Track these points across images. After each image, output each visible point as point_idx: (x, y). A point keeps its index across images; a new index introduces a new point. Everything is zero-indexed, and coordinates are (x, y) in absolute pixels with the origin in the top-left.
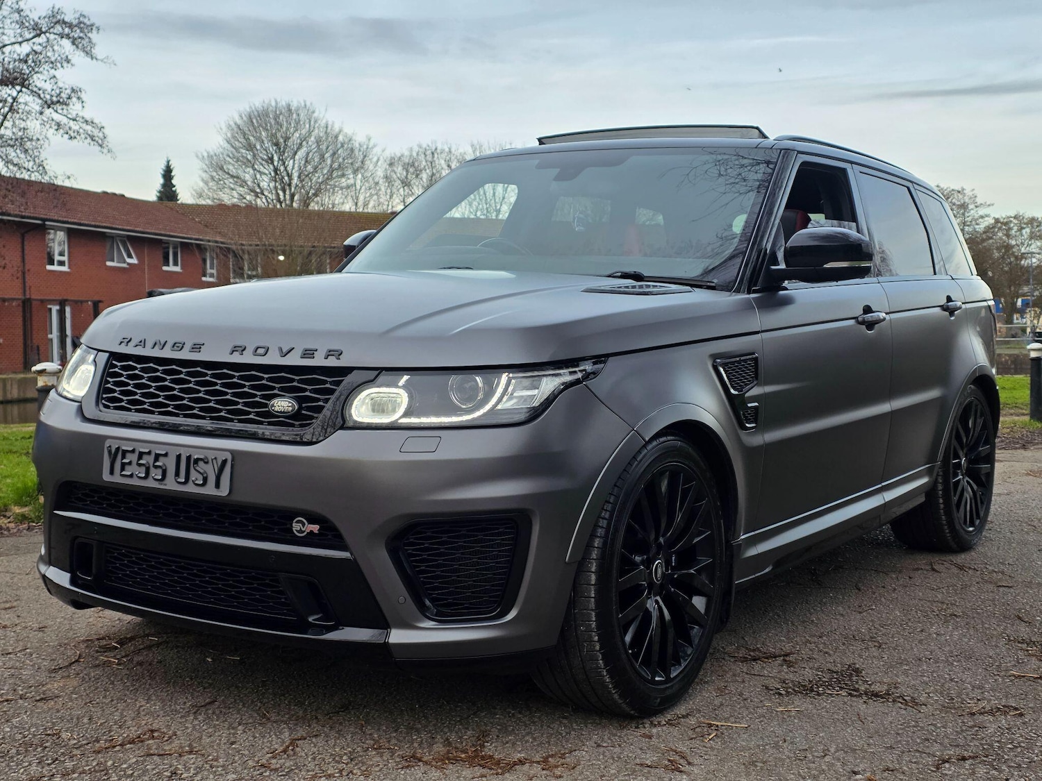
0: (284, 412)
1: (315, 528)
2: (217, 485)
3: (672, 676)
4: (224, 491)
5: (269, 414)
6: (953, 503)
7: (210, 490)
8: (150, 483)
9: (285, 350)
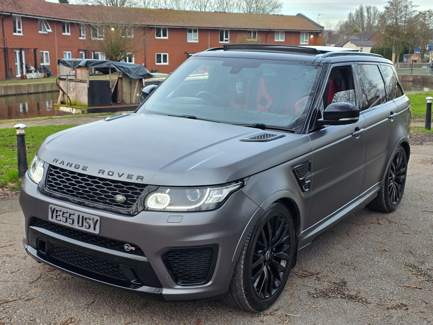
0: (120, 201)
1: (133, 248)
2: (95, 229)
3: (272, 294)
4: (97, 232)
5: (114, 201)
6: (388, 195)
7: (91, 230)
8: (67, 224)
9: (120, 174)
